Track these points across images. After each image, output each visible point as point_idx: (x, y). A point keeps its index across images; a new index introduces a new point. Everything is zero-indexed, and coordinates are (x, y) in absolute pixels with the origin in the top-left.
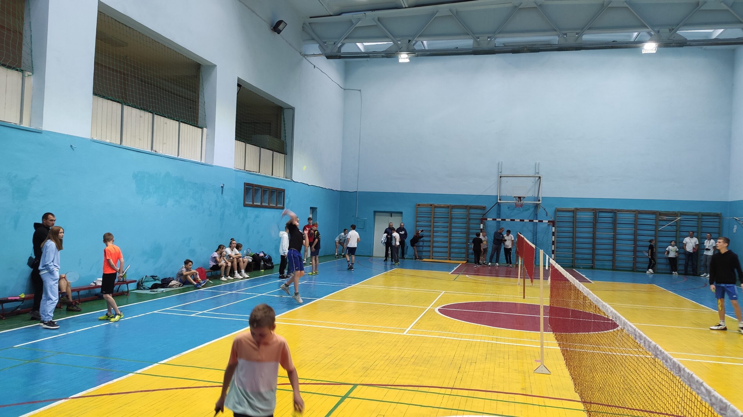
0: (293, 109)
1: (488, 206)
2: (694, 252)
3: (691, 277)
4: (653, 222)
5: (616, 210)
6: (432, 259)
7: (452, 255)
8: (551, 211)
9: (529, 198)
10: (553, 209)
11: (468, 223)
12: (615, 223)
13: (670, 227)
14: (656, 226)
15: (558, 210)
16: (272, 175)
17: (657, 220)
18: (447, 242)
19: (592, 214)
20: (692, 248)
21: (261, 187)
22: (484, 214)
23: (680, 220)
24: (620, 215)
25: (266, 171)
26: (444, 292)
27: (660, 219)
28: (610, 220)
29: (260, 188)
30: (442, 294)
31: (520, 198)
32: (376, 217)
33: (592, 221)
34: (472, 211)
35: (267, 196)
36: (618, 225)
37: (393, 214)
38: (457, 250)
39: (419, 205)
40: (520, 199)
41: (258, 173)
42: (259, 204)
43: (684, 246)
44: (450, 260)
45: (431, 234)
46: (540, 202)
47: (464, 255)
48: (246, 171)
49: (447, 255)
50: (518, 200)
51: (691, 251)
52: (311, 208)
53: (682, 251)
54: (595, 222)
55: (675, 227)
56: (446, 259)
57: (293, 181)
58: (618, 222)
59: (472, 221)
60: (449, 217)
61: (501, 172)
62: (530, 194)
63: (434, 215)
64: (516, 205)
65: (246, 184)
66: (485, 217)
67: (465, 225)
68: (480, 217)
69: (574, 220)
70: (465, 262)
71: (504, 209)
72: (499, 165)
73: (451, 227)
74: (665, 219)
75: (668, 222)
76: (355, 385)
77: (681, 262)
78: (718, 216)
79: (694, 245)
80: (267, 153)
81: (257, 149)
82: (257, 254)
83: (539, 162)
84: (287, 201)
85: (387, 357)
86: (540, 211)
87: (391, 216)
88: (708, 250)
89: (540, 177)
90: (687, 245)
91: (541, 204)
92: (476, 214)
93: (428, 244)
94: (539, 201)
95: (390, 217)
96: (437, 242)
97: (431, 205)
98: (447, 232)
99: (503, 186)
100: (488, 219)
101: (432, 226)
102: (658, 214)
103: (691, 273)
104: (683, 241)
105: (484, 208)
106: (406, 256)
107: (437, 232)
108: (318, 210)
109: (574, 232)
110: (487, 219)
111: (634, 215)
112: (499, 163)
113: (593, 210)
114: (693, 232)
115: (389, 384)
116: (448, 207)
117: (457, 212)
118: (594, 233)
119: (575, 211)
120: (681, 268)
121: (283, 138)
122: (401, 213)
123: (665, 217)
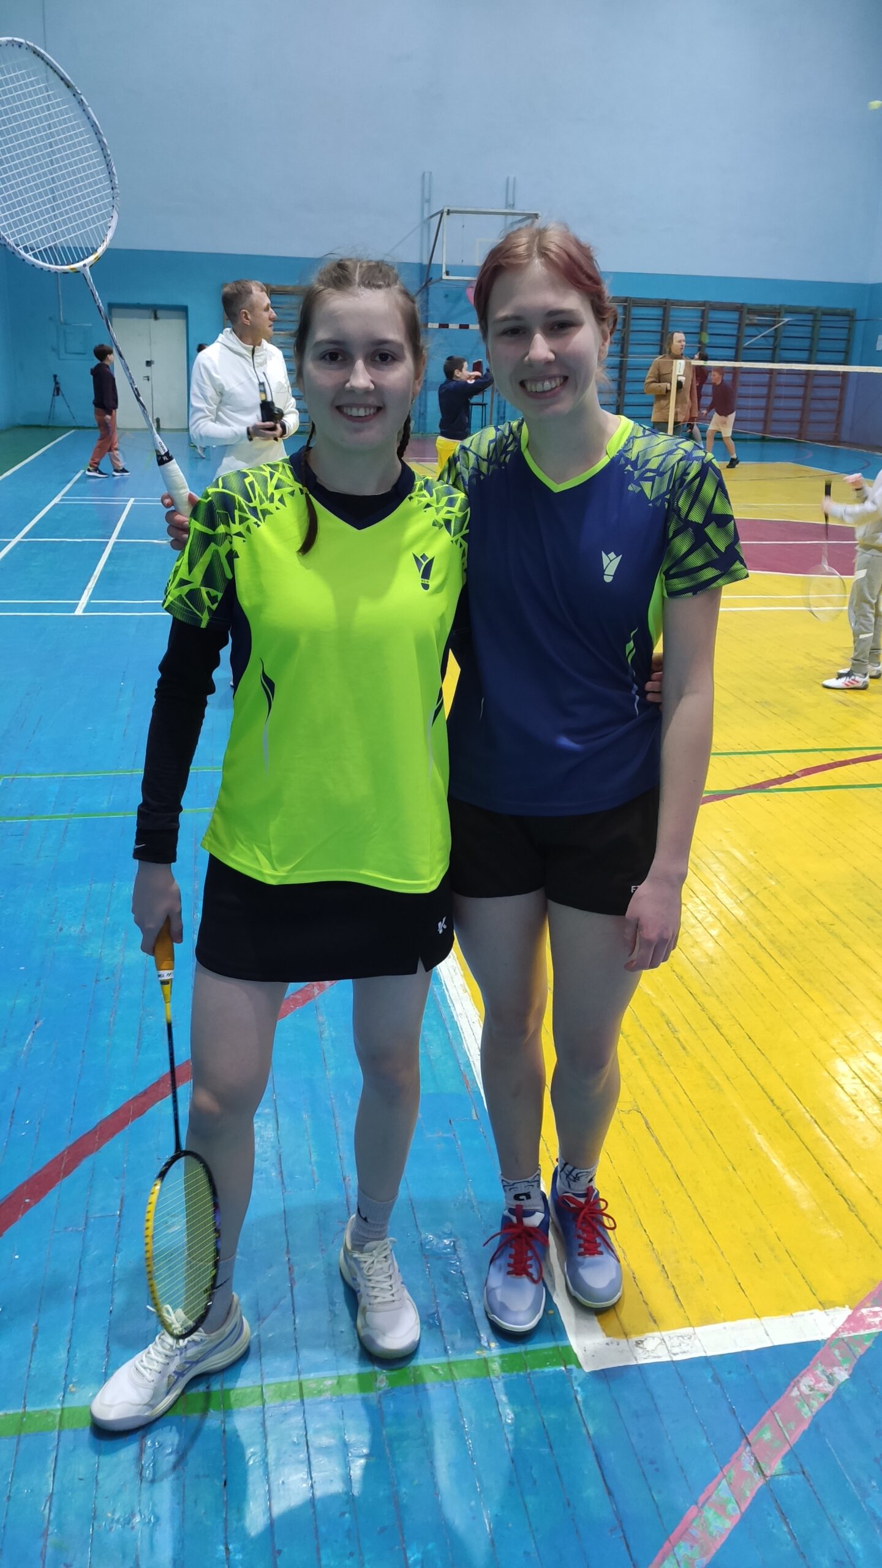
4: (732, 330)
5: (670, 301)
14: (737, 337)
17: (742, 325)
23: (787, 324)
24: (674, 313)
27: (748, 321)
28: (655, 325)
54: (627, 328)
61: (428, 201)
72: (425, 182)
74: (756, 322)
75: (761, 329)
78: (849, 316)
83: (514, 178)
87: (156, 318)
95: (152, 321)
102: (745, 310)
111: (699, 314)
112: (423, 175)
113: (627, 300)
122: (185, 310)
123: (756, 319)
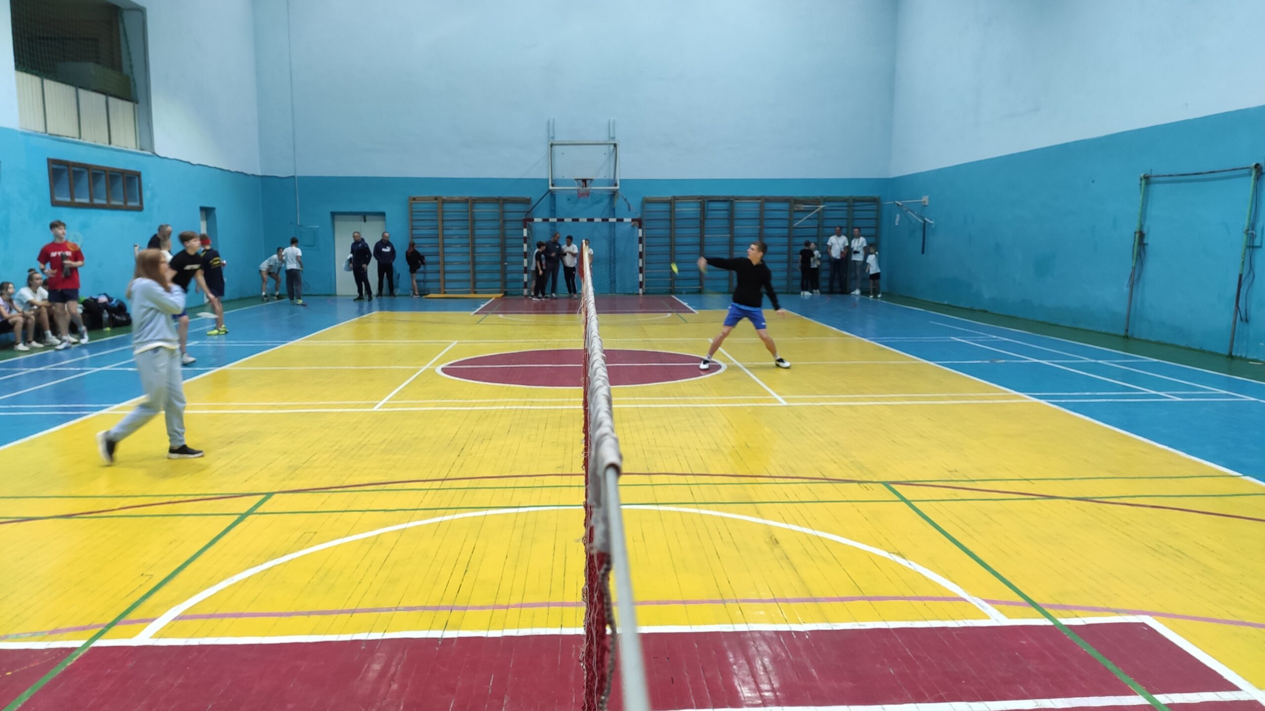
0: (142, 12)
1: (534, 196)
2: (842, 259)
3: (838, 296)
4: (785, 215)
5: (733, 197)
6: (445, 293)
7: (479, 284)
8: (636, 203)
9: (601, 182)
10: (640, 199)
11: (502, 228)
12: (731, 218)
13: (809, 222)
14: (791, 220)
15: (646, 201)
16: (110, 143)
17: (792, 211)
18: (469, 263)
19: (698, 205)
20: (839, 253)
21: (87, 167)
22: (529, 212)
23: (823, 209)
24: (739, 206)
25: (94, 134)
26: (456, 342)
27: (796, 209)
28: (724, 214)
29: (85, 170)
30: (452, 345)
31: (584, 181)
32: (337, 224)
33: (698, 216)
34: (508, 207)
35: (102, 185)
36: (736, 222)
37: (367, 217)
38: (486, 276)
39: (414, 199)
40: (586, 183)
41: (77, 140)
42: (86, 200)
43: (829, 250)
44: (475, 293)
45: (440, 250)
46: (618, 187)
47: (499, 284)
48: (50, 134)
49: (471, 284)
50: (582, 184)
51: (839, 257)
52: (203, 209)
53: (825, 257)
54: (703, 217)
55: (816, 222)
56: (469, 293)
57: (158, 156)
58: (736, 216)
59: (509, 225)
60: (469, 218)
61: (553, 138)
62: (601, 176)
63: (443, 216)
64: (580, 195)
65: (52, 162)
66: (530, 216)
67: (497, 232)
68: (522, 216)
69: (671, 217)
70: (500, 295)
71: (561, 202)
72: (550, 126)
73: (473, 237)
74: (803, 209)
75: (806, 213)
76: (269, 495)
77: (825, 275)
78: (875, 201)
79: (842, 247)
80: (92, 100)
81: (69, 90)
82: (92, 298)
83: (614, 120)
84: (146, 195)
85: (337, 447)
86: (619, 202)
87: (365, 220)
88: (856, 252)
89: (615, 145)
90: (833, 247)
91: (619, 192)
92: (515, 212)
93: (436, 268)
94: (616, 185)
95: (363, 223)
96: (451, 263)
97: (436, 199)
98: (467, 245)
99: (558, 161)
100: (536, 220)
101: (441, 236)
102: (792, 201)
103: (839, 290)
104: (827, 242)
105: (527, 201)
106: (397, 291)
107: (450, 245)
108: (218, 213)
109: (671, 237)
110: (532, 220)
111: (758, 205)
112: (549, 122)
113: (700, 198)
114: (841, 228)
115: (334, 486)
116: (466, 201)
117: (482, 210)
118: (702, 237)
119: (672, 202)
120: (824, 284)
121: (126, 70)
122: (382, 215)
123: (802, 207)
